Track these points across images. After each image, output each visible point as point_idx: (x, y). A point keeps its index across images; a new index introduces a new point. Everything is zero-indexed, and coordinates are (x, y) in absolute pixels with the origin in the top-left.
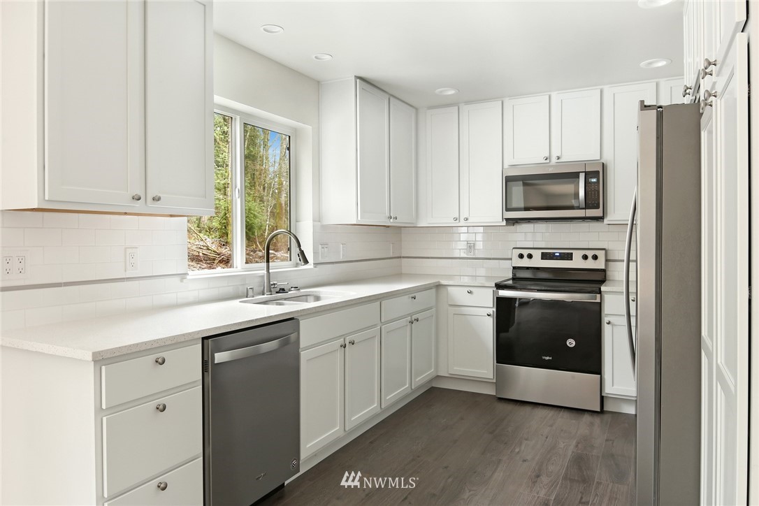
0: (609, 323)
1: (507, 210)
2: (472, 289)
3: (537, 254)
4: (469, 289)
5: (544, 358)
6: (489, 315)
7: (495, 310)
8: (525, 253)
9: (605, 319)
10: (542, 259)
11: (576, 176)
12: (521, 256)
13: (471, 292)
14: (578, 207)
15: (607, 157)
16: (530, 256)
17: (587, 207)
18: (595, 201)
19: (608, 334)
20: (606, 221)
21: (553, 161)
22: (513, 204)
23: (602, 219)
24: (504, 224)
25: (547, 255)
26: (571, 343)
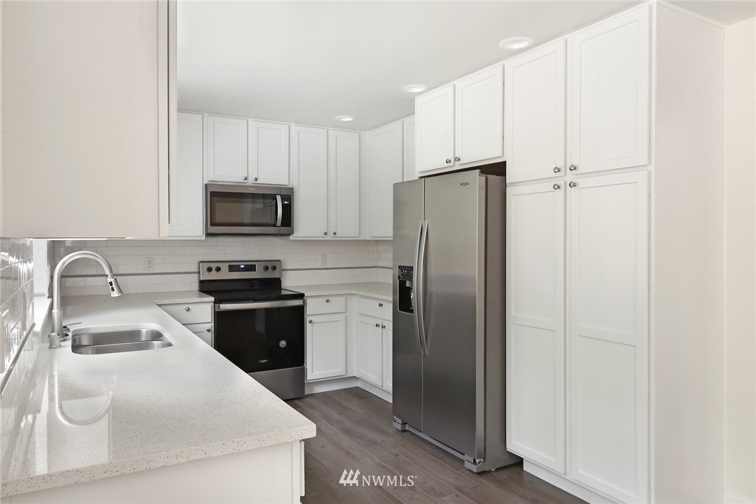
0: (311, 322)
1: (212, 224)
2: (190, 306)
3: (225, 267)
4: (185, 307)
5: (260, 361)
6: (208, 331)
7: (213, 324)
8: (214, 266)
9: (308, 319)
10: (230, 271)
11: (274, 197)
12: (210, 270)
13: (188, 310)
14: (275, 225)
15: (293, 183)
16: (218, 269)
17: (283, 225)
18: (288, 220)
19: (310, 330)
20: (291, 237)
21: (251, 181)
22: (218, 219)
23: (290, 235)
24: (204, 238)
25: (233, 268)
26: (283, 344)
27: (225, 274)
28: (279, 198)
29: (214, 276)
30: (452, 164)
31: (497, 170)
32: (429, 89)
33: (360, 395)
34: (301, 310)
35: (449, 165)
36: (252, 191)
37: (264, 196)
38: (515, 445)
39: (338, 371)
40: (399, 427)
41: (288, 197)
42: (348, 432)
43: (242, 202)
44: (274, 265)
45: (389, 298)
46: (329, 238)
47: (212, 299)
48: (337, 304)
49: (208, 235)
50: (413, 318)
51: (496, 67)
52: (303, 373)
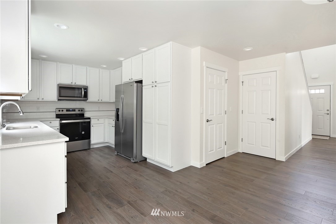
0: (92, 126)
1: (60, 97)
2: (51, 121)
3: (65, 110)
4: (50, 122)
5: (76, 138)
6: (58, 129)
7: (59, 127)
8: (61, 110)
9: (91, 125)
11: (81, 89)
12: (59, 111)
13: (51, 123)
14: (82, 97)
15: (88, 85)
16: (62, 111)
17: (84, 97)
18: (86, 95)
19: (92, 128)
20: (87, 101)
21: (73, 84)
22: (62, 95)
23: (87, 100)
24: (57, 101)
25: (68, 110)
26: (83, 133)
27: (65, 112)
28: (83, 89)
29: (61, 113)
30: (131, 80)
31: (141, 82)
32: (125, 59)
33: (108, 147)
34: (89, 122)
35: (130, 80)
36: (74, 86)
37: (78, 88)
38: (145, 154)
39: (102, 141)
40: (116, 154)
41: (86, 89)
42: (101, 156)
43: (75, 90)
44: (82, 110)
45: (114, 118)
46: (100, 101)
47: (59, 119)
48: (101, 121)
49: (59, 100)
50: (119, 123)
51: (140, 55)
52: (90, 142)
